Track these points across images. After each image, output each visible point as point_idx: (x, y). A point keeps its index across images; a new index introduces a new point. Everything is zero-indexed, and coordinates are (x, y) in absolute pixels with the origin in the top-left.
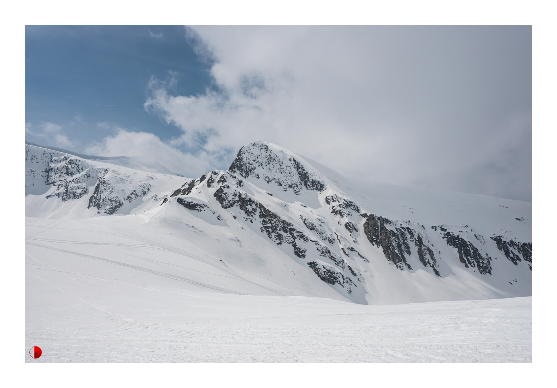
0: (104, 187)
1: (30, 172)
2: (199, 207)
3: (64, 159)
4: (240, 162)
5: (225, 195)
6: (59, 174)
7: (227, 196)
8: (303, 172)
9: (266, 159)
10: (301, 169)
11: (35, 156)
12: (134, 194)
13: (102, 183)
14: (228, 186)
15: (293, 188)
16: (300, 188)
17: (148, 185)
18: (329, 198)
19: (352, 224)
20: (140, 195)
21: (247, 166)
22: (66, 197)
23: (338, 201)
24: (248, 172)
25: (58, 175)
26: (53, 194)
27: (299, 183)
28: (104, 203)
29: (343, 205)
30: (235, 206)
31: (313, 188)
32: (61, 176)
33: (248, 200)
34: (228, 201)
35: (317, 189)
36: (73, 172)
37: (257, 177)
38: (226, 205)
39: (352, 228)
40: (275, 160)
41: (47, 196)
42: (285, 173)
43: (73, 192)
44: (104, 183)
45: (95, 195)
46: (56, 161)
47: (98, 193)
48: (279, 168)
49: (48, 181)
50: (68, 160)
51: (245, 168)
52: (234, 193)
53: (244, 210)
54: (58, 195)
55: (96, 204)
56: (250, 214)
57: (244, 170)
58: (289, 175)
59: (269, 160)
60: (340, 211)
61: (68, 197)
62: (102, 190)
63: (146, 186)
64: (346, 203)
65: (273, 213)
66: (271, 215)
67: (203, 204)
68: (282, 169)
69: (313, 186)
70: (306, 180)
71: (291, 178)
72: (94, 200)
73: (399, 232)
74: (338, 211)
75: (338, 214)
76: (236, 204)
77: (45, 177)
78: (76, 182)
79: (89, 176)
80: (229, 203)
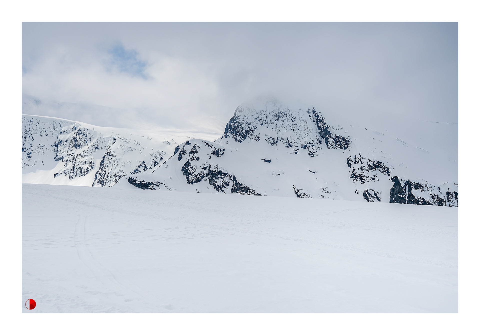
0: (109, 161)
1: (39, 148)
2: (152, 185)
3: (73, 128)
4: (235, 123)
5: (192, 169)
6: (68, 147)
7: (194, 170)
8: (323, 127)
9: (272, 114)
10: (322, 122)
11: (44, 129)
12: (143, 166)
13: (107, 155)
14: (198, 158)
15: (308, 148)
16: (317, 148)
17: (161, 153)
18: (351, 158)
19: (374, 192)
20: (150, 166)
21: (243, 128)
22: (73, 174)
23: (361, 162)
24: (244, 135)
25: (66, 149)
26: (61, 172)
27: (316, 141)
28: (108, 179)
29: (368, 166)
30: (203, 180)
31: (336, 146)
32: (69, 150)
33: (218, 173)
34: (194, 176)
35: (341, 147)
36: (81, 144)
37: (257, 139)
38: (192, 180)
39: (373, 197)
40: (285, 114)
41: (55, 175)
42: (298, 130)
43: (80, 168)
44: (109, 155)
45: (100, 171)
46: (66, 132)
47: (102, 168)
48: (290, 124)
49: (57, 156)
50: (77, 130)
51: (241, 130)
52: (203, 165)
53: (213, 184)
54: (65, 172)
55: (100, 181)
56: (220, 189)
57: (238, 133)
58: (304, 132)
59: (277, 115)
60: (361, 175)
61: (75, 174)
62: (107, 164)
63: (158, 155)
64: (371, 164)
65: (244, 186)
66: (242, 188)
67: (158, 182)
68: (294, 125)
69: (336, 143)
70: (327, 136)
71: (306, 135)
72: (98, 177)
73: (436, 199)
74: (358, 175)
75: (358, 180)
76: (205, 178)
77: (55, 152)
78: (84, 156)
79: (97, 148)
80: (195, 178)
